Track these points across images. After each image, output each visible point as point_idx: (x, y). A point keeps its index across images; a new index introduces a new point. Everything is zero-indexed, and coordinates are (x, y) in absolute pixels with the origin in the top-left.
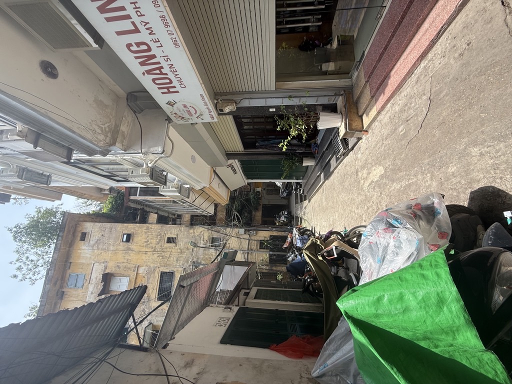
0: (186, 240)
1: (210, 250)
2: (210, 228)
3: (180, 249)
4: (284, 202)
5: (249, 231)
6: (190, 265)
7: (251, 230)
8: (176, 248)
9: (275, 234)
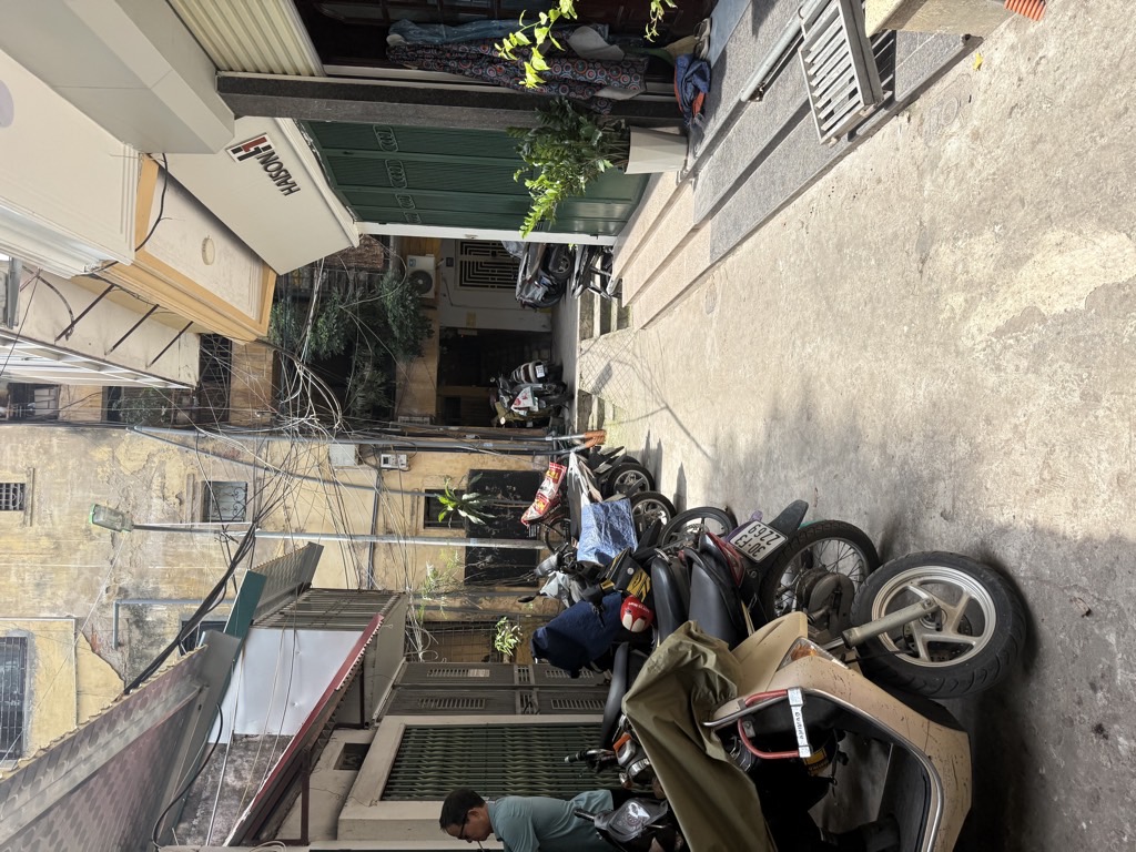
0: (78, 494)
1: (198, 536)
2: (191, 442)
3: (48, 535)
4: (535, 323)
5: (377, 451)
6: (106, 606)
7: (385, 449)
8: (31, 531)
9: (492, 462)
